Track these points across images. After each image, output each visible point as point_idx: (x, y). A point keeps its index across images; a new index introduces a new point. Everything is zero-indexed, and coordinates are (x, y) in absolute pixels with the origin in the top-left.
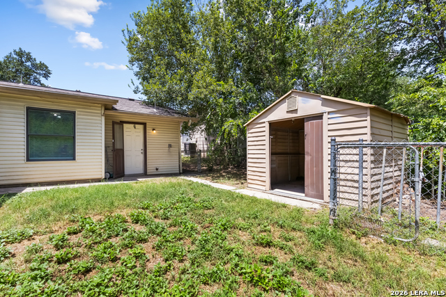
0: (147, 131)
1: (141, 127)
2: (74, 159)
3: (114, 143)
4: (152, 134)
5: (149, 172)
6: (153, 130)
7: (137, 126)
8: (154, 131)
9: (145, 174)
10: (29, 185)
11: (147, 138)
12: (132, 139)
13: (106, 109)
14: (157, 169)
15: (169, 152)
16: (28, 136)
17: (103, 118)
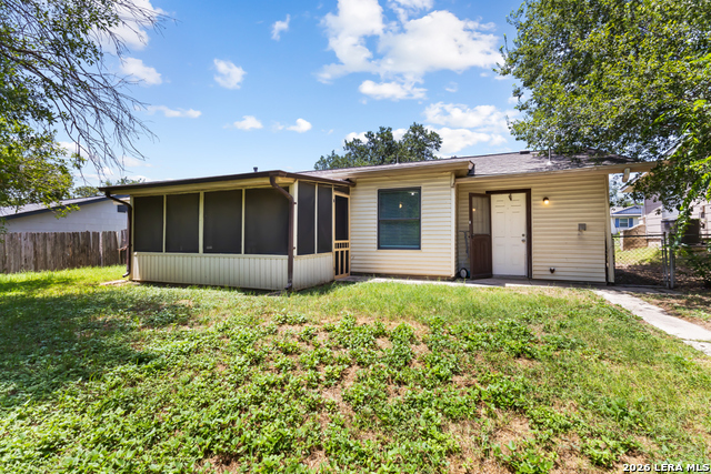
0: (533, 202)
1: (522, 196)
2: (419, 249)
3: (471, 226)
4: (542, 206)
5: (536, 274)
6: (545, 199)
7: (514, 196)
8: (547, 202)
9: (529, 278)
10: (379, 275)
11: (533, 215)
12: (506, 219)
13: (458, 176)
14: (552, 271)
15: (580, 239)
16: (379, 221)
17: (453, 191)
